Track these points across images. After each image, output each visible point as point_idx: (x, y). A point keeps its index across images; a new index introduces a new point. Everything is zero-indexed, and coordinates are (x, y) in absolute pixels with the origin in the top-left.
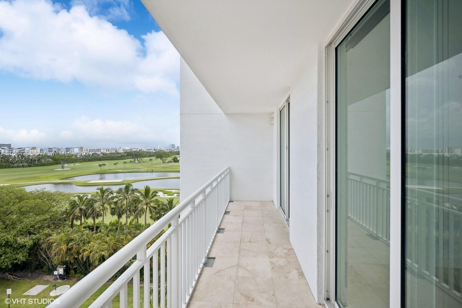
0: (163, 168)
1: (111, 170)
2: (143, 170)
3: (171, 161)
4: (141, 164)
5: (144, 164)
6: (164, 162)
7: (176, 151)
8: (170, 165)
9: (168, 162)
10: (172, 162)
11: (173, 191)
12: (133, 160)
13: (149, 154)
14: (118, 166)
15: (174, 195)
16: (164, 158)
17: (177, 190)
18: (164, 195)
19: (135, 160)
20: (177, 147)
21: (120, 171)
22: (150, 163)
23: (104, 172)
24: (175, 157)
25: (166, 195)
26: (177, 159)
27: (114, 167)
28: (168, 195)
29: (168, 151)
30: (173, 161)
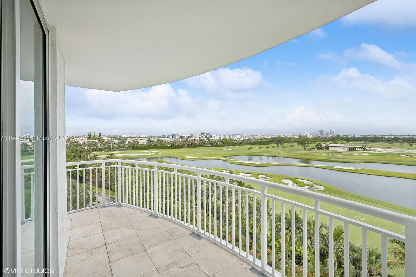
0: (303, 154)
1: (256, 152)
2: (283, 155)
3: (314, 147)
4: (282, 149)
5: (285, 149)
6: (305, 149)
7: (322, 137)
8: (312, 152)
9: (310, 149)
10: (315, 149)
11: (305, 182)
12: (276, 145)
13: (292, 140)
14: (262, 150)
15: (304, 187)
16: (306, 144)
17: (310, 182)
18: (293, 184)
19: (278, 145)
20: (326, 133)
21: (263, 154)
22: (292, 148)
23: (251, 154)
24: (319, 144)
25: (295, 185)
26: (321, 146)
27: (259, 150)
28: (298, 186)
29: (314, 137)
30: (316, 147)
